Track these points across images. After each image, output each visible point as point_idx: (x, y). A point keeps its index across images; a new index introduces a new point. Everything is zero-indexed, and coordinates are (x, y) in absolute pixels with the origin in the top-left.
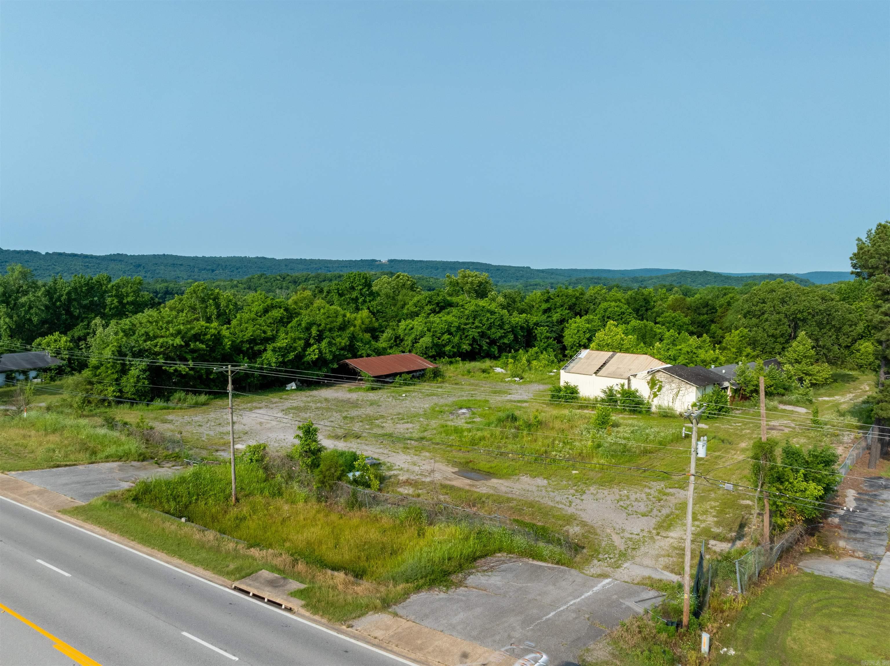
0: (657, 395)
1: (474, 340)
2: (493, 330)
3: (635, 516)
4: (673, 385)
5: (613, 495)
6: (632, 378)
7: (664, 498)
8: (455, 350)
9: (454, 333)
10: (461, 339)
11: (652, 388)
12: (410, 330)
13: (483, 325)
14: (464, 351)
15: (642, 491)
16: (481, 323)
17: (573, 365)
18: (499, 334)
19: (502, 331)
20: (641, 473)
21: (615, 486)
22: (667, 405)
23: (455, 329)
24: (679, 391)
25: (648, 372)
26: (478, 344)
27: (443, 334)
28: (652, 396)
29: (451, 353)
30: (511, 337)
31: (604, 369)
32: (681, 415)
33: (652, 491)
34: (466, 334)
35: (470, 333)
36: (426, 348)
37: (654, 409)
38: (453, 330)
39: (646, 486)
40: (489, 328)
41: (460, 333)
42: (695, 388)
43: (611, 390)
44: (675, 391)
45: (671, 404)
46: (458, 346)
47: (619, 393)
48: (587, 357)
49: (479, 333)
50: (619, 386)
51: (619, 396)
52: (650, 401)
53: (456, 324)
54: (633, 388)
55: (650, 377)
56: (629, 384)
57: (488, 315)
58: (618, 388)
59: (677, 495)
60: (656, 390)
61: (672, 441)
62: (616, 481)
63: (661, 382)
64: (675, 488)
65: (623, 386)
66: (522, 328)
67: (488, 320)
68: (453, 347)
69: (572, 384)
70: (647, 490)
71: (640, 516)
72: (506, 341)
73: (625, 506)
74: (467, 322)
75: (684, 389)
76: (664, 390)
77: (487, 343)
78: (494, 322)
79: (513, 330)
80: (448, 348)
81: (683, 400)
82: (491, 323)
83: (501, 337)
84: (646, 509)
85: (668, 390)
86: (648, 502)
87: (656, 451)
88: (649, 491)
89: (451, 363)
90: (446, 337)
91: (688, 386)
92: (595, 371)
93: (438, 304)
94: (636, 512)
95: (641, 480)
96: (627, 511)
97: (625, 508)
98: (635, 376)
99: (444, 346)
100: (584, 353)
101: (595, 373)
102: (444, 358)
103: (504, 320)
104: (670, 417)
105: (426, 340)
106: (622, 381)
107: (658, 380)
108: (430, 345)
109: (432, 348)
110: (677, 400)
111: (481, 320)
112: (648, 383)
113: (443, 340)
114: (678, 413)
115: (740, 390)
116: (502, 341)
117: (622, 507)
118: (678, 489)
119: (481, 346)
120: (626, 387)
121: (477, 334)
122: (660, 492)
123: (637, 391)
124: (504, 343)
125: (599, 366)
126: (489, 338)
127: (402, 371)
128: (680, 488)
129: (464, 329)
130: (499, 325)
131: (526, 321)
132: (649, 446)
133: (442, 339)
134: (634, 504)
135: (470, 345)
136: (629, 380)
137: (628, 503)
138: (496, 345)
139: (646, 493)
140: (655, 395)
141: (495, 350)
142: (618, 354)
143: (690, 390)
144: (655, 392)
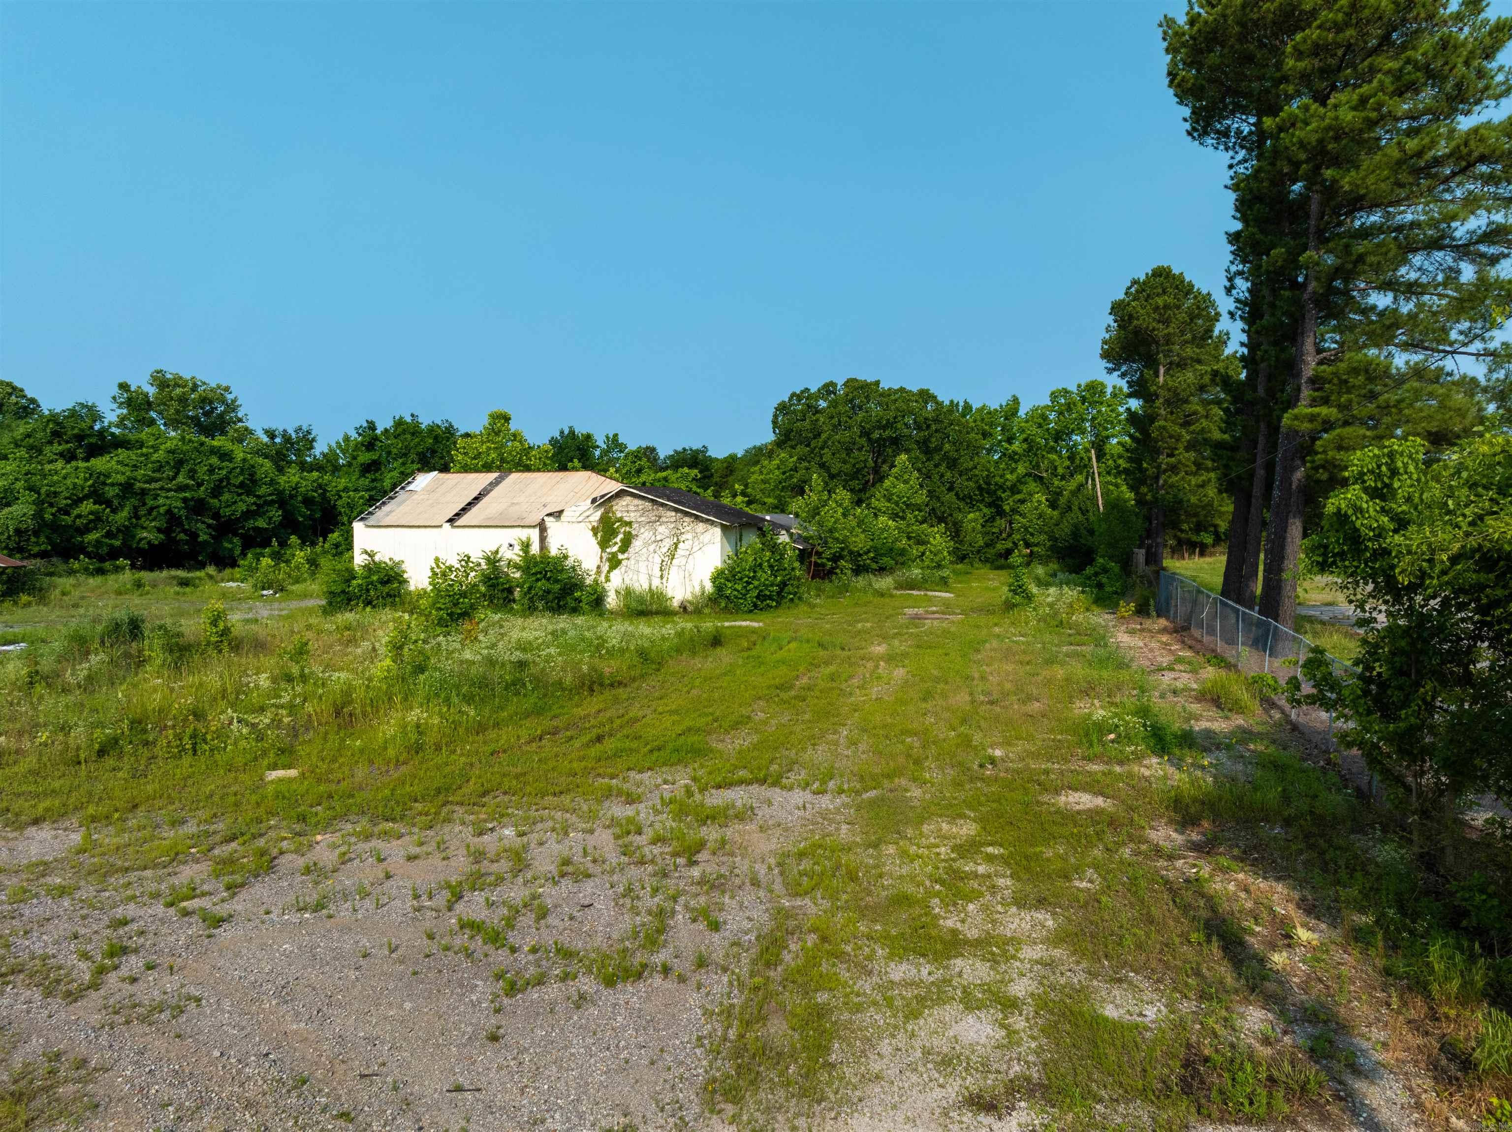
0: (619, 562)
1: (172, 517)
2: (226, 496)
3: (553, 991)
4: (662, 529)
5: (436, 860)
6: (550, 522)
7: (711, 833)
8: (117, 543)
9: (116, 502)
10: (138, 518)
11: (604, 544)
13: (200, 485)
14: (143, 545)
15: (592, 816)
16: (192, 478)
17: (390, 511)
18: (242, 507)
19: (252, 500)
20: (587, 745)
21: (460, 810)
22: (646, 586)
23: (117, 490)
24: (676, 545)
25: (594, 501)
26: (185, 531)
27: (78, 501)
28: (606, 568)
29: (104, 550)
30: (276, 514)
31: (475, 510)
32: (684, 608)
33: (642, 812)
34: (150, 503)
35: (161, 501)
36: (18, 531)
37: (612, 601)
38: (111, 492)
39: (608, 794)
40: (216, 491)
41: (134, 501)
42: (718, 531)
43: (493, 560)
44: (668, 543)
45: (656, 582)
46: (127, 531)
47: (517, 567)
48: (430, 490)
49: (185, 500)
50: (517, 549)
51: (518, 575)
52: (602, 579)
53: (121, 479)
54: (554, 552)
55: (598, 515)
56: (543, 539)
57: (214, 460)
58: (514, 555)
59: (763, 812)
60: (615, 549)
61: (679, 651)
62: (471, 787)
63: (629, 524)
64: (741, 782)
65: (526, 546)
66: (308, 501)
67: (211, 471)
68: (109, 535)
69: (384, 556)
70: (619, 810)
71: (587, 984)
72: (261, 523)
73: (495, 919)
74: (157, 475)
75: (689, 536)
76: (637, 544)
77: (209, 526)
78: (227, 478)
79: (283, 500)
80: (93, 536)
81: (689, 567)
82: (221, 480)
83: (248, 514)
84: (627, 922)
85: (646, 544)
86: (634, 872)
87: (634, 680)
88: (629, 811)
89: (101, 572)
90: (87, 507)
91: (701, 526)
92: (450, 515)
93: (80, 438)
94: (567, 954)
95: (586, 772)
96: (501, 956)
97: (496, 939)
98: (558, 514)
99: (86, 530)
100: (423, 481)
101: (451, 521)
102: (77, 558)
103: (258, 477)
104: (657, 613)
105: (20, 511)
106: (523, 534)
107: (620, 520)
108: (30, 524)
109: (36, 533)
110: (674, 570)
111: (190, 471)
112: (595, 530)
113: (79, 516)
114: (676, 603)
115: (810, 555)
116: (250, 524)
117: (473, 926)
118: (755, 789)
119: (194, 535)
120: (535, 549)
121: (179, 504)
122: (681, 811)
123: (566, 557)
124: (257, 529)
125: (462, 505)
126: (216, 516)
128: (762, 782)
129: (143, 492)
130: (242, 485)
131: (320, 486)
132: (608, 668)
133: (75, 512)
134: (549, 894)
135: (159, 530)
136: (542, 527)
137: (516, 893)
138: (236, 534)
139: (614, 822)
140: (615, 563)
141: (233, 544)
142: (514, 476)
143: (706, 537)
144: (614, 555)
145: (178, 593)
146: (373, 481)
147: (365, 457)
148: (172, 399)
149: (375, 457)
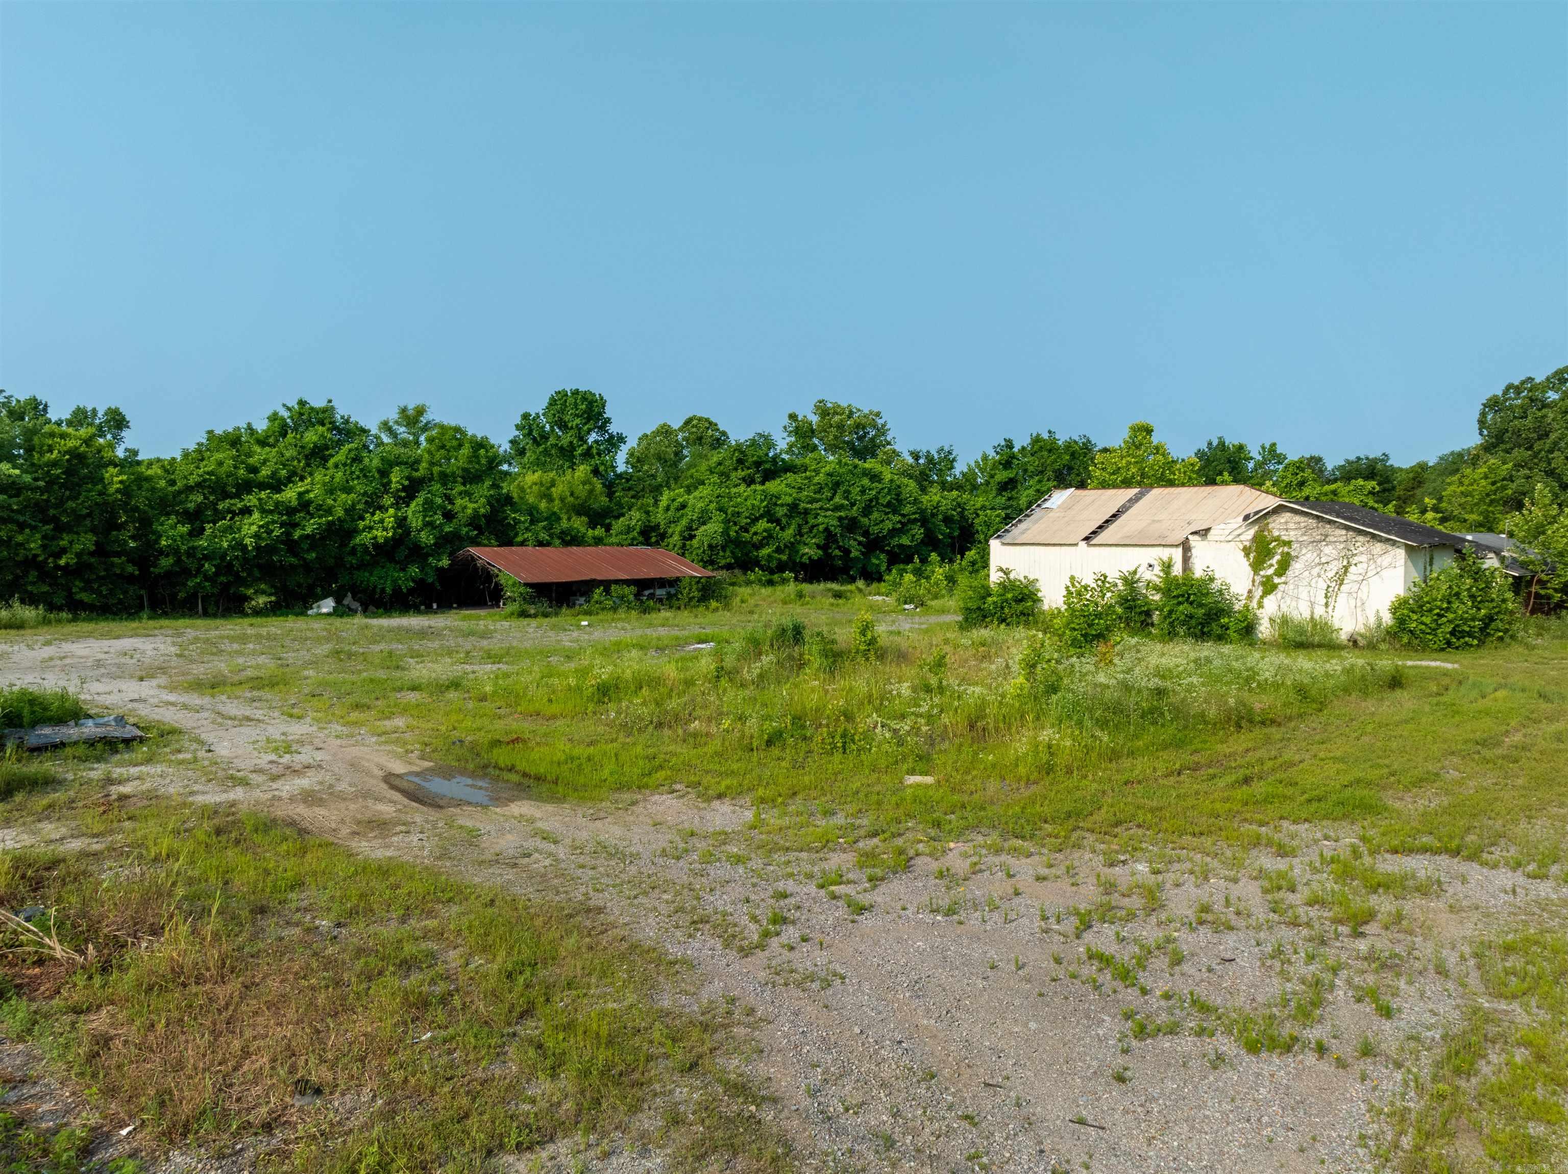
0: (1274, 587)
1: (829, 535)
2: (875, 515)
3: (1187, 1043)
4: (1328, 550)
5: (1064, 884)
6: (1194, 541)
7: (1384, 904)
8: (784, 557)
9: (784, 521)
10: (801, 535)
11: (1257, 566)
12: (678, 510)
13: (853, 505)
14: (805, 560)
15: (1236, 863)
16: (847, 498)
17: (1025, 529)
18: (889, 525)
19: (898, 518)
20: (1232, 786)
21: (1091, 838)
22: (1307, 615)
23: (785, 510)
24: (1346, 569)
25: (1246, 518)
26: (839, 548)
27: (755, 520)
28: (1258, 592)
29: (774, 564)
30: (918, 532)
31: (1112, 527)
32: (1354, 642)
33: (1298, 868)
34: (812, 521)
35: (820, 520)
36: (711, 547)
37: (1264, 630)
38: (781, 512)
39: (1256, 842)
40: (867, 511)
41: (798, 520)
42: (1401, 553)
43: (1130, 581)
44: (1334, 567)
45: (1319, 611)
46: (792, 547)
47: (1157, 589)
48: (1066, 507)
49: (840, 519)
50: (1157, 569)
51: (1157, 597)
52: (1254, 604)
53: (789, 500)
54: (1198, 573)
55: (1251, 532)
56: (1186, 559)
57: (866, 482)
58: (1154, 576)
59: (1454, 889)
60: (1270, 572)
61: (1346, 690)
62: (1102, 815)
63: (1288, 543)
64: (1424, 850)
65: (1167, 567)
66: (947, 520)
67: (863, 492)
68: (778, 550)
69: (1019, 574)
70: (1268, 862)
71: (1227, 1045)
72: (905, 541)
73: (1125, 955)
74: (818, 496)
75: (1363, 558)
76: (1296, 567)
77: (860, 543)
78: (877, 498)
79: (924, 520)
80: (765, 551)
81: (1363, 594)
82: (871, 500)
83: (894, 532)
84: (1274, 987)
85: (1309, 567)
86: (1285, 933)
87: (1290, 719)
88: (1281, 864)
89: (770, 583)
90: (763, 525)
91: (1378, 547)
92: (1086, 534)
93: (758, 464)
94: (1205, 1009)
95: (1232, 815)
96: (1131, 996)
97: (1125, 976)
98: (1204, 533)
99: (758, 546)
100: (1060, 498)
101: (1087, 539)
102: (753, 571)
103: (903, 497)
104: (1320, 646)
105: (712, 529)
106: (1165, 553)
107: (1277, 539)
108: (719, 540)
109: (724, 548)
110: (1342, 598)
111: (845, 492)
112: (1247, 551)
113: (755, 533)
114: (1343, 637)
115: (1529, 583)
116: (895, 541)
117: (1105, 960)
118: (1444, 860)
119: (847, 552)
120: (1177, 570)
121: (835, 523)
122: (1345, 874)
123: (1212, 580)
124: (901, 546)
125: (1100, 523)
126: (866, 533)
127: (612, 578)
128: (1456, 853)
129: (806, 512)
130: (889, 504)
131: (959, 505)
132: (1259, 703)
133: (753, 530)
134: (1186, 941)
135: (818, 547)
136: (1186, 547)
137: (1150, 933)
138: (883, 551)
139: (1261, 874)
140: (1269, 587)
141: (880, 560)
142: (1156, 492)
143: (1386, 560)
144: (1269, 578)
145: (832, 605)
146: (1009, 499)
147: (1002, 476)
148: (831, 426)
149: (1012, 476)
